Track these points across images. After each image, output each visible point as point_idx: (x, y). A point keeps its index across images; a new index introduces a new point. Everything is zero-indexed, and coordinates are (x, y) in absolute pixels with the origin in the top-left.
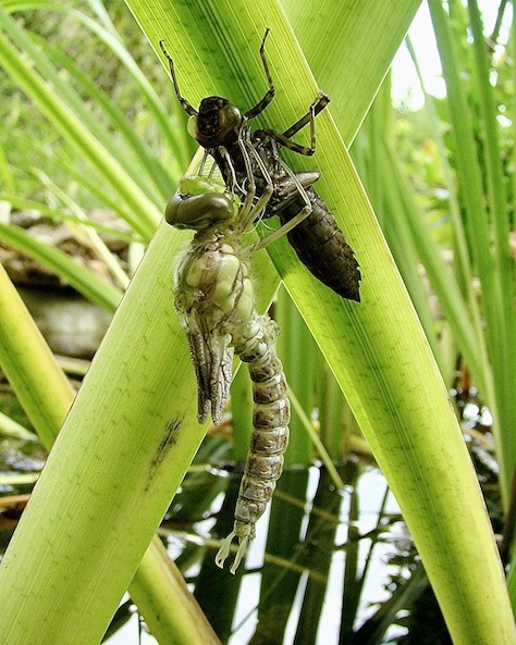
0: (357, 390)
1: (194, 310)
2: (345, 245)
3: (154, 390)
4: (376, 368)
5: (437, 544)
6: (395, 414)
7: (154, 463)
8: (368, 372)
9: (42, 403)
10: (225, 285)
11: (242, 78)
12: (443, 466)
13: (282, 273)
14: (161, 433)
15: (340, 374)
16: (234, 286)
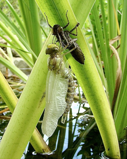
0: (83, 83)
1: (52, 70)
2: (82, 53)
3: (41, 85)
4: (87, 78)
5: (99, 116)
6: (91, 88)
7: (41, 101)
8: (85, 79)
9: (3, 90)
10: (58, 64)
11: (62, 20)
12: (101, 99)
13: (67, 59)
14: (42, 95)
15: (79, 80)
16: (60, 64)
